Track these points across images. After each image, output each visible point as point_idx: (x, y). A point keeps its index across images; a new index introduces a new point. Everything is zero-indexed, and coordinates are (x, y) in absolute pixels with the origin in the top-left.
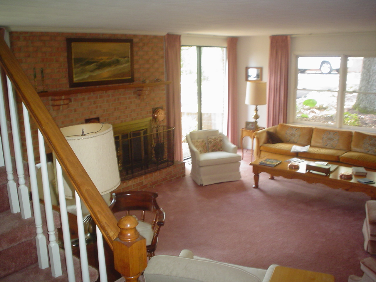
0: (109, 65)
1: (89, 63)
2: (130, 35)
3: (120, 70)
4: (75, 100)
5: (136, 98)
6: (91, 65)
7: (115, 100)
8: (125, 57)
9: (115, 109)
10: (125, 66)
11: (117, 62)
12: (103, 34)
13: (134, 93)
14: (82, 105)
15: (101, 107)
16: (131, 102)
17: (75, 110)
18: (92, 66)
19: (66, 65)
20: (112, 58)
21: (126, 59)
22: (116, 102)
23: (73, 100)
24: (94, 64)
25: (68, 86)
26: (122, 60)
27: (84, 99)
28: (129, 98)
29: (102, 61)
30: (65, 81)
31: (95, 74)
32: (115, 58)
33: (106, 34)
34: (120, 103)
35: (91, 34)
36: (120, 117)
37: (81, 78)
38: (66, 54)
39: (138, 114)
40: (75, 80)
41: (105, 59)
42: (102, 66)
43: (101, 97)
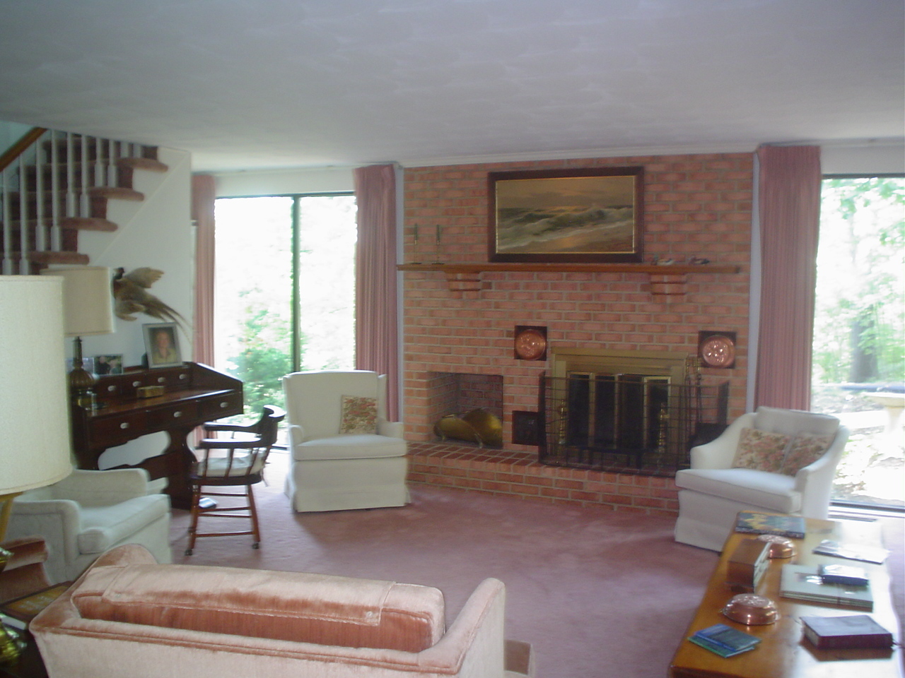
0: (579, 222)
1: (531, 218)
2: (640, 158)
3: (606, 234)
4: (500, 286)
5: (649, 299)
6: (536, 223)
7: (589, 298)
8: (619, 207)
9: (588, 317)
10: (620, 227)
11: (600, 217)
12: (569, 161)
13: (644, 288)
14: (511, 297)
15: (553, 307)
16: (633, 308)
17: (497, 306)
18: (538, 225)
19: (486, 221)
20: (585, 209)
21: (624, 210)
22: (593, 301)
23: (493, 286)
24: (542, 220)
25: (487, 259)
26: (613, 212)
27: (516, 287)
28: (629, 298)
29: (561, 214)
30: (482, 249)
31: (544, 239)
32: (594, 208)
33: (576, 160)
34: (603, 305)
35: (541, 162)
36: (598, 337)
37: (514, 246)
38: (486, 203)
39: (650, 339)
40: (500, 248)
41: (568, 210)
42: (561, 224)
43: (555, 287)
